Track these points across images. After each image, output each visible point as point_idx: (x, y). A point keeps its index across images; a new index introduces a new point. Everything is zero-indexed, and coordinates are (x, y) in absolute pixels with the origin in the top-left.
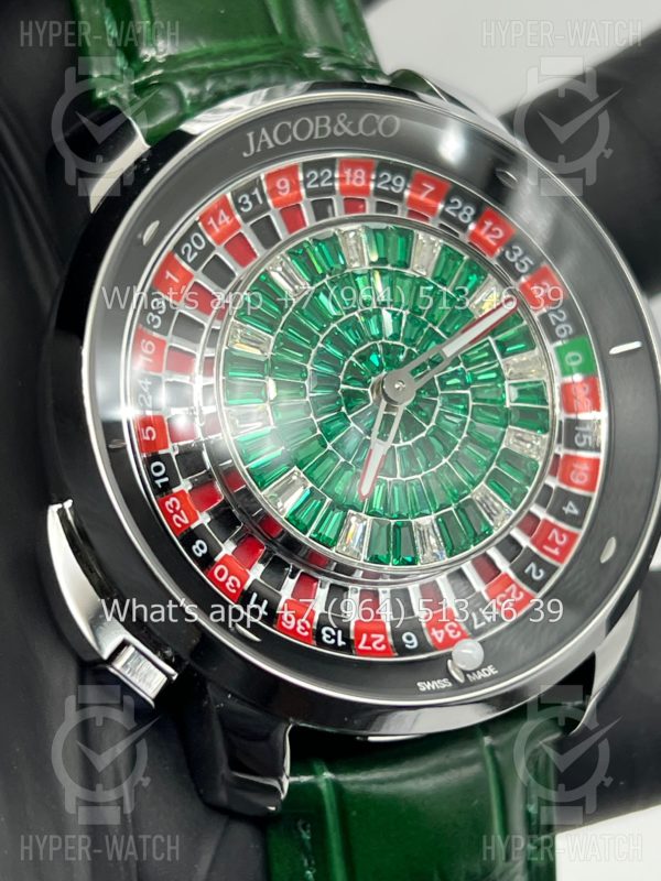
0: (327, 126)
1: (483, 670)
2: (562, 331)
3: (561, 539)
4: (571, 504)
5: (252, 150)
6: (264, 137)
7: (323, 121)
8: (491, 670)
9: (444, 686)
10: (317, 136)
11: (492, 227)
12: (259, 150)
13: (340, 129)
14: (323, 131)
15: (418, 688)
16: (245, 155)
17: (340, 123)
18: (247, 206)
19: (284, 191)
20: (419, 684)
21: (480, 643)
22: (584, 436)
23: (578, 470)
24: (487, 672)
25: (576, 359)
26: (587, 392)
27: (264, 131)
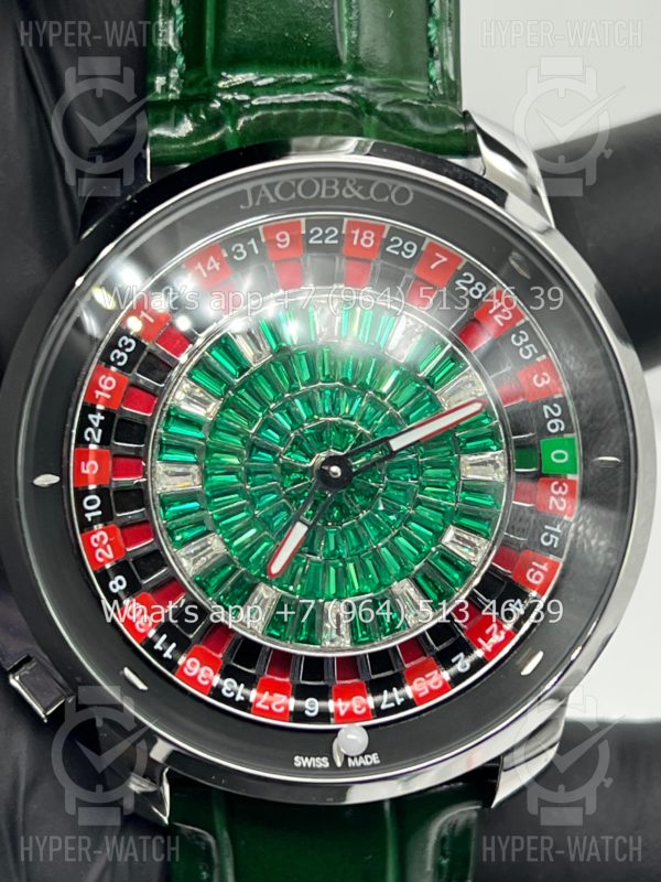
1: (366, 757)
2: (553, 426)
5: (251, 203)
7: (330, 183)
8: (374, 758)
9: (320, 765)
10: (323, 196)
12: (258, 203)
13: (349, 192)
14: (330, 192)
15: (294, 761)
17: (349, 186)
18: (241, 254)
19: (283, 243)
20: (296, 758)
21: (367, 728)
22: (552, 536)
23: (536, 569)
24: (369, 760)
25: (561, 456)
26: (566, 492)
27: (264, 188)
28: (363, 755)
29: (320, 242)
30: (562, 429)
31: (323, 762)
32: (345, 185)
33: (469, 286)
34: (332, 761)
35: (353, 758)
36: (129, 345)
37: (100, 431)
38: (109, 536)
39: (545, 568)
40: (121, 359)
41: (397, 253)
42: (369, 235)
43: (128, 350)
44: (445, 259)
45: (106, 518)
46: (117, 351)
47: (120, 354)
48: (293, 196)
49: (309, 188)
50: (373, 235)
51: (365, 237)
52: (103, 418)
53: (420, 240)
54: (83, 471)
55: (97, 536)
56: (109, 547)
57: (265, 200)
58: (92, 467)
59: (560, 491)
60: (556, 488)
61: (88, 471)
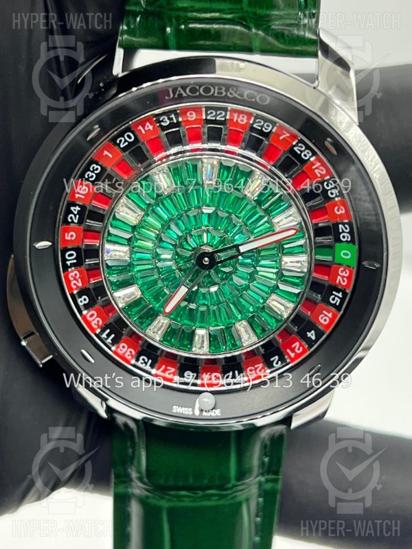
0: (223, 91)
1: (214, 411)
2: (344, 237)
3: (299, 349)
4: (313, 332)
5: (172, 96)
6: (180, 91)
7: (220, 89)
10: (216, 94)
11: (319, 166)
12: (176, 96)
13: (231, 94)
14: (220, 93)
16: (167, 98)
17: (232, 91)
18: (166, 122)
19: (192, 118)
22: (336, 298)
23: (326, 315)
25: (347, 254)
26: (347, 275)
27: (180, 88)
28: (212, 409)
29: (214, 118)
30: (349, 239)
32: (229, 90)
33: (302, 152)
36: (97, 169)
37: (78, 216)
38: (80, 274)
39: (330, 315)
40: (92, 177)
41: (259, 128)
42: (243, 117)
43: (96, 172)
44: (288, 135)
45: (79, 263)
46: (89, 172)
47: (91, 174)
48: (198, 93)
49: (207, 90)
50: (246, 117)
51: (241, 118)
52: (79, 209)
53: (274, 123)
54: (67, 238)
55: (73, 274)
56: (79, 280)
57: (180, 95)
58: (72, 236)
59: (344, 274)
60: (342, 272)
61: (69, 238)
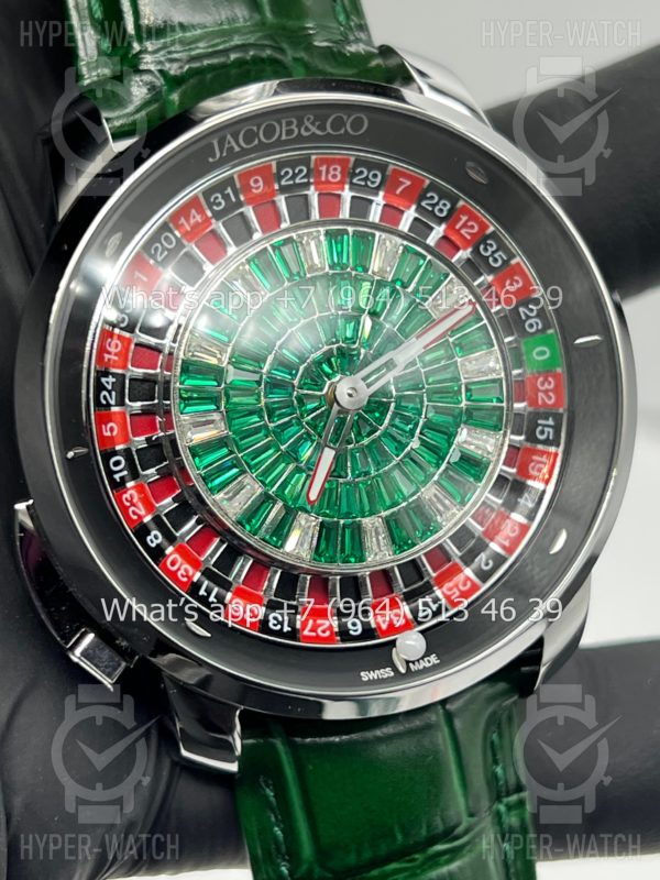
0: (294, 127)
1: (426, 659)
2: (531, 326)
3: (513, 531)
4: (527, 496)
5: (218, 155)
6: (229, 143)
7: (289, 123)
8: (433, 659)
9: (386, 676)
10: (284, 137)
11: (466, 222)
12: (225, 154)
13: (307, 129)
14: (289, 132)
15: (361, 677)
16: (211, 160)
17: (307, 124)
18: (220, 204)
19: (258, 188)
20: (362, 674)
21: (422, 632)
22: (547, 429)
23: (537, 462)
24: (429, 662)
25: (543, 353)
26: (552, 386)
27: (229, 137)
28: (422, 658)
29: (291, 182)
30: (540, 327)
31: (387, 673)
33: (433, 206)
34: (395, 669)
35: (413, 662)
37: (114, 393)
38: (139, 494)
39: (545, 460)
41: (363, 183)
42: (335, 169)
44: (408, 183)
45: (133, 475)
50: (339, 169)
51: (332, 172)
52: (114, 380)
53: (383, 167)
55: (128, 495)
56: (140, 504)
58: (112, 430)
59: (546, 386)
60: (543, 384)
61: (108, 434)
